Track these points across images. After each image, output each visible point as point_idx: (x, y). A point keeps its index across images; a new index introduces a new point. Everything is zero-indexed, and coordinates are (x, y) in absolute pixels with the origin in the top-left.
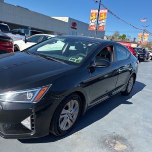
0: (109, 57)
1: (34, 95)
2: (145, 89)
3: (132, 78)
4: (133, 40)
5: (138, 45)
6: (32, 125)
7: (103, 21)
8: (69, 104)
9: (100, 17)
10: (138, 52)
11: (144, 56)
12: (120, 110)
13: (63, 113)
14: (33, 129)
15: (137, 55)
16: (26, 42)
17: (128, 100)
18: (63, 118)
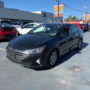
0: (68, 31)
1: (40, 50)
2: (88, 46)
3: (81, 41)
4: (80, 19)
5: (84, 22)
6: (40, 62)
7: (61, 11)
8: (53, 53)
9: (60, 9)
10: (83, 26)
11: (88, 28)
12: (76, 57)
13: (51, 57)
14: (41, 64)
15: (83, 28)
16: (22, 29)
17: (80, 52)
18: (51, 60)
